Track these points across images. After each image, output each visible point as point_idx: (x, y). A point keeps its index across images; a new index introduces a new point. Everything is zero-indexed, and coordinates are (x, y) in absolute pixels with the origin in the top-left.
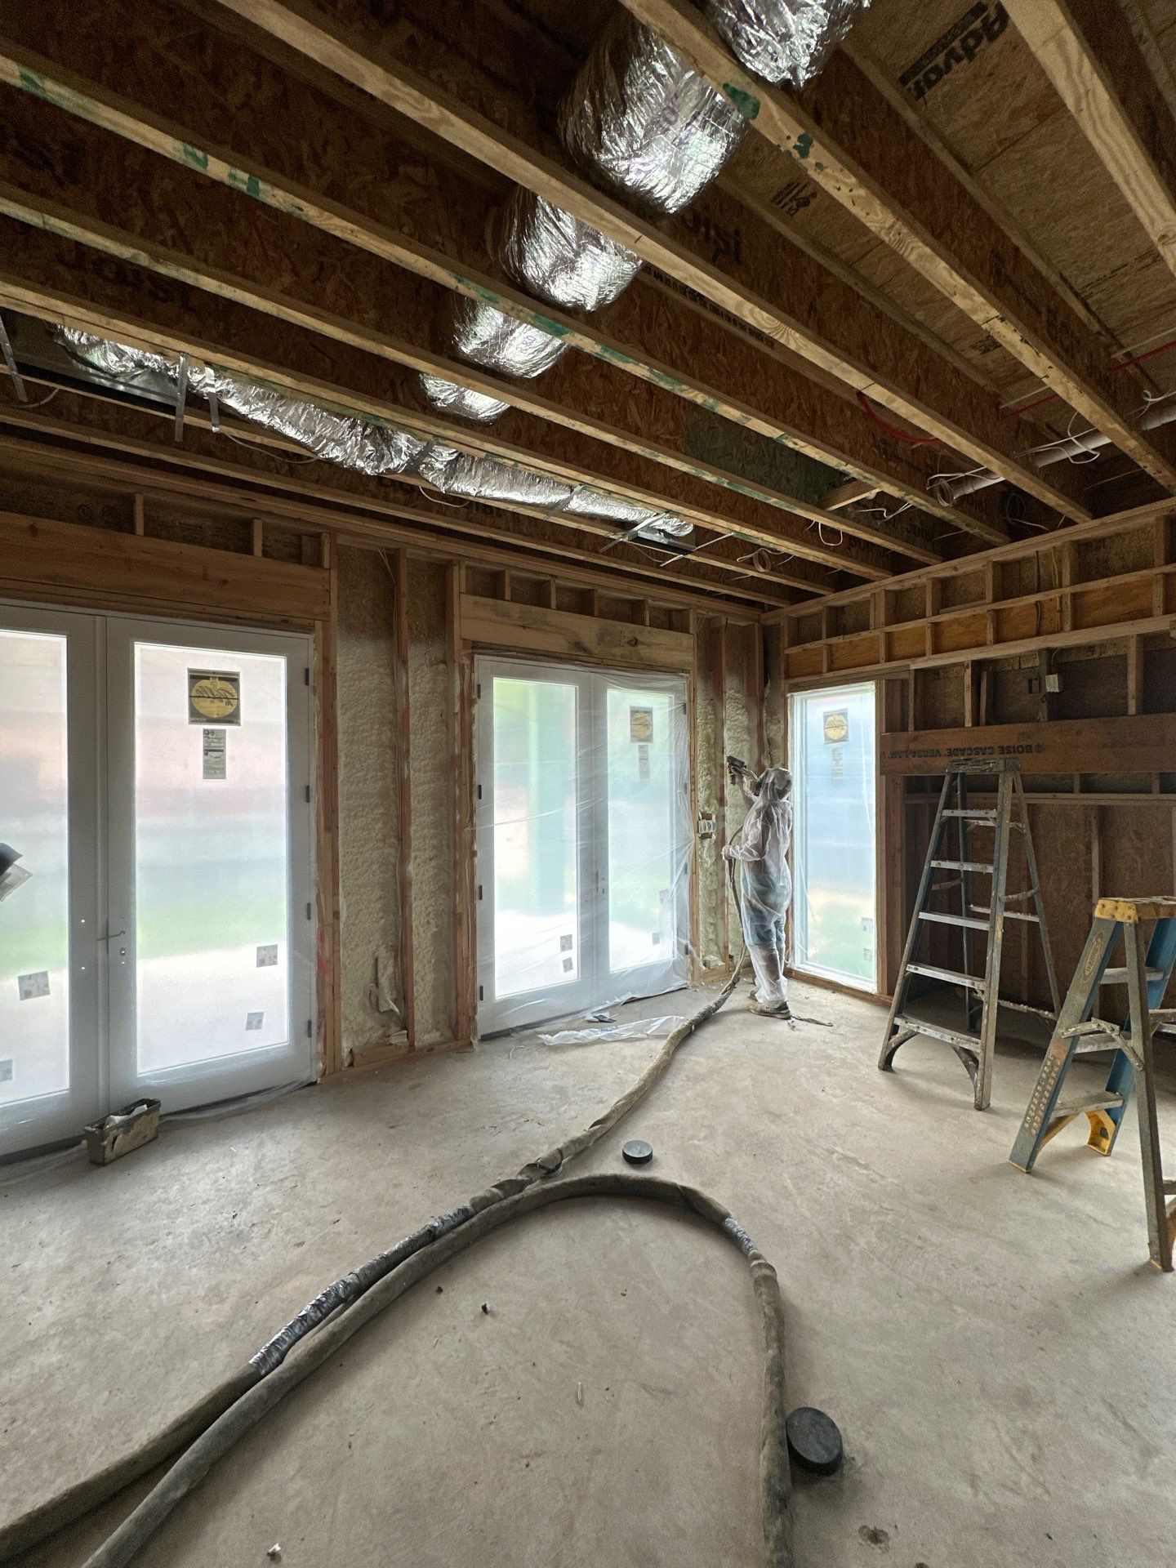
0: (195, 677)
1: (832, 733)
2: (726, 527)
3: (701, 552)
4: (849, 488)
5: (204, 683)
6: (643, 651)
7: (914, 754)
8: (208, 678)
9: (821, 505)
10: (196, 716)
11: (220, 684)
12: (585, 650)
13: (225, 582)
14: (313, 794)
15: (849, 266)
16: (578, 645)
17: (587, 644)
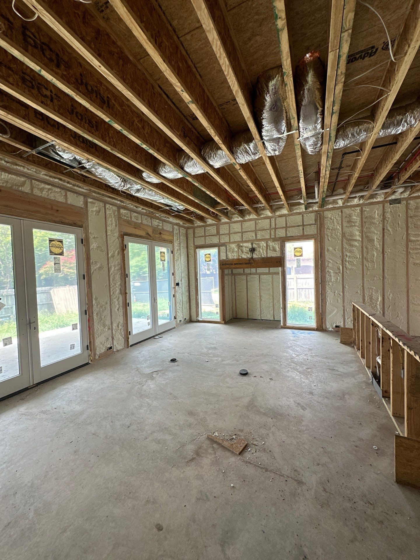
0: (51, 240)
1: (207, 260)
2: (192, 209)
3: (185, 213)
4: (220, 206)
5: (53, 242)
6: (163, 236)
7: (227, 264)
8: (54, 241)
9: (214, 208)
10: (51, 253)
11: (58, 243)
12: (150, 235)
13: (58, 210)
14: (85, 277)
15: (232, 172)
16: (148, 234)
17: (150, 234)
